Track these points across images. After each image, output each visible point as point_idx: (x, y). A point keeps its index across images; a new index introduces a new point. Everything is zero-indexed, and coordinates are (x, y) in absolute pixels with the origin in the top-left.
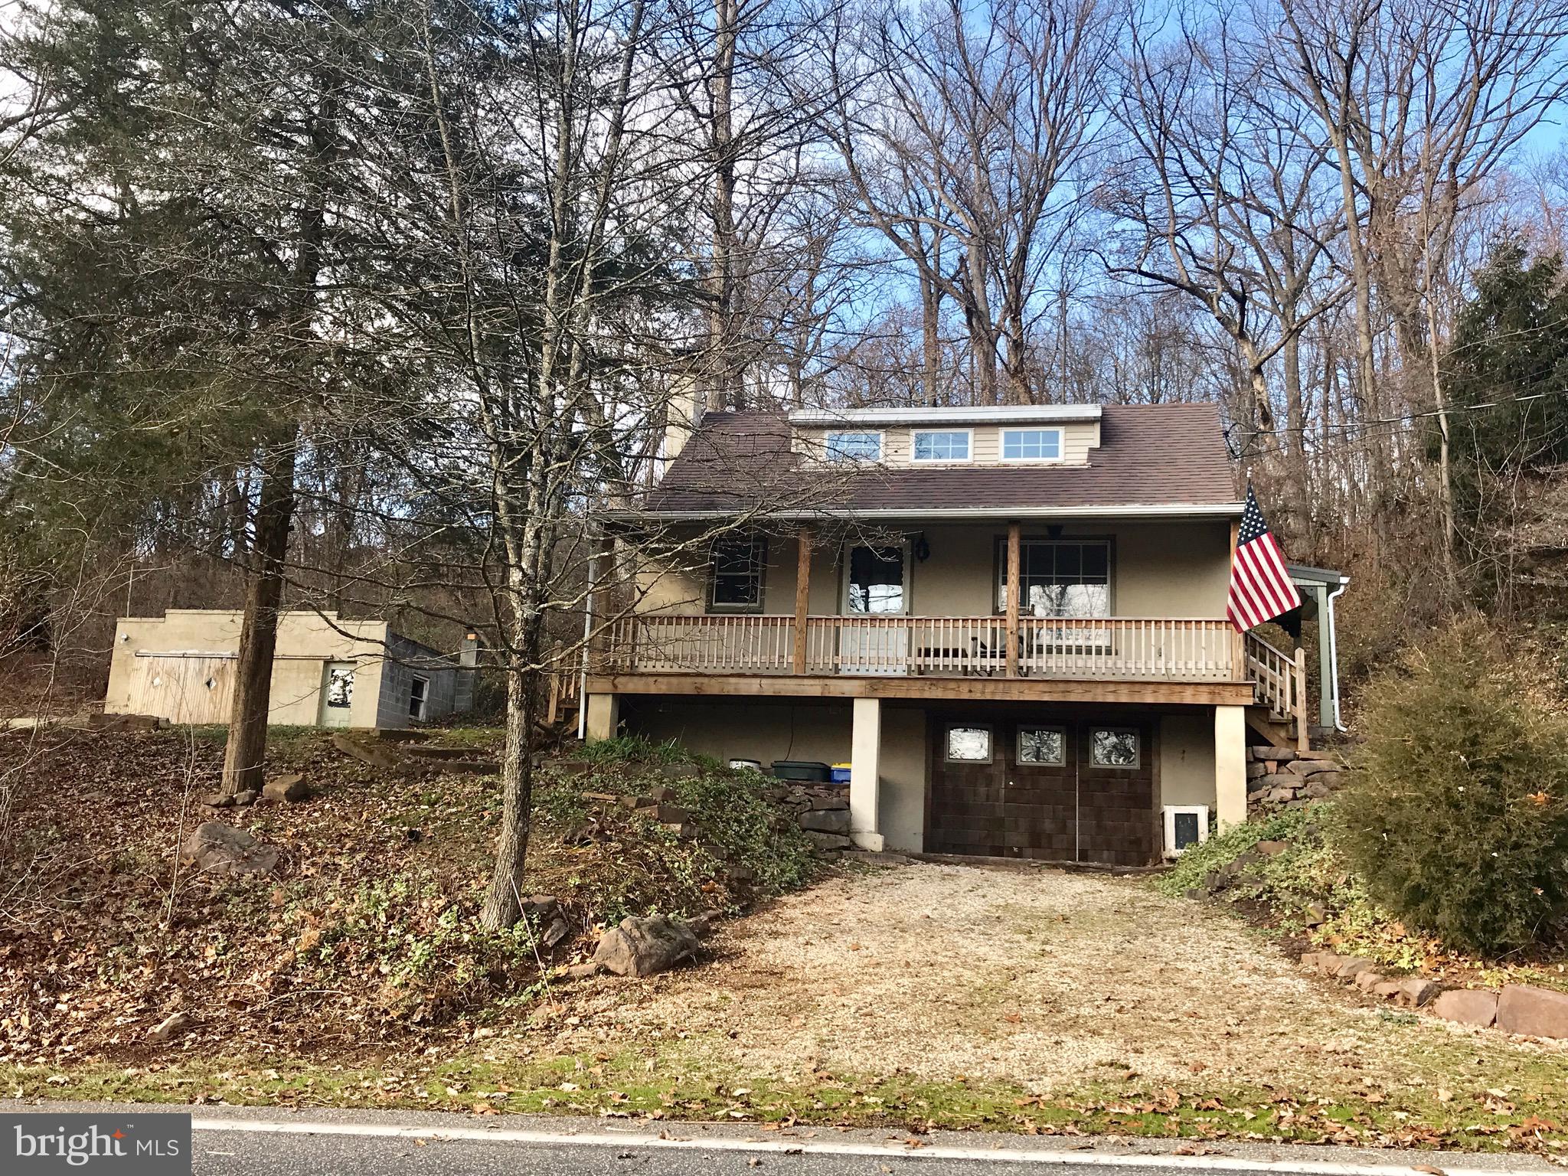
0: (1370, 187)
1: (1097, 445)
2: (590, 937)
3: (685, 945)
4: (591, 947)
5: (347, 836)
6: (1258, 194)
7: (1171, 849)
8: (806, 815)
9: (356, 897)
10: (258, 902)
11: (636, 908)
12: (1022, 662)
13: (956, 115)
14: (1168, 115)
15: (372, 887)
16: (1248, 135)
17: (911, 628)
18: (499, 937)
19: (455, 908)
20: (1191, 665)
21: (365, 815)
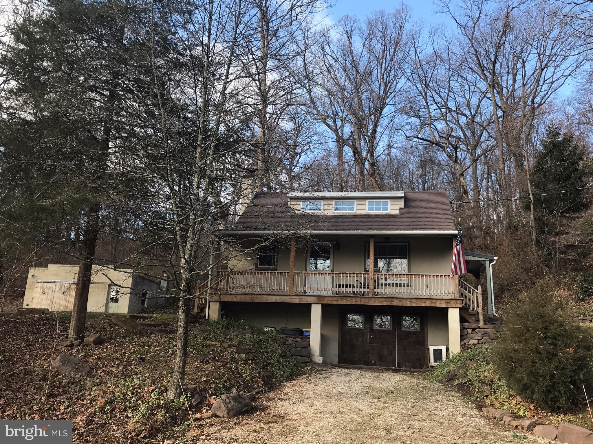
0: (503, 107)
1: (403, 207)
2: (210, 402)
3: (246, 405)
4: (210, 406)
5: (116, 359)
6: (461, 109)
7: (432, 362)
8: (293, 349)
9: (119, 385)
10: (81, 387)
11: (228, 390)
12: (375, 290)
13: (350, 80)
14: (428, 79)
15: (126, 381)
16: (458, 87)
17: (333, 277)
18: (174, 402)
19: (158, 390)
20: (439, 292)
21: (123, 350)
